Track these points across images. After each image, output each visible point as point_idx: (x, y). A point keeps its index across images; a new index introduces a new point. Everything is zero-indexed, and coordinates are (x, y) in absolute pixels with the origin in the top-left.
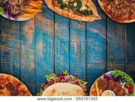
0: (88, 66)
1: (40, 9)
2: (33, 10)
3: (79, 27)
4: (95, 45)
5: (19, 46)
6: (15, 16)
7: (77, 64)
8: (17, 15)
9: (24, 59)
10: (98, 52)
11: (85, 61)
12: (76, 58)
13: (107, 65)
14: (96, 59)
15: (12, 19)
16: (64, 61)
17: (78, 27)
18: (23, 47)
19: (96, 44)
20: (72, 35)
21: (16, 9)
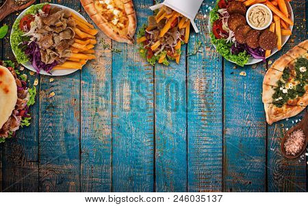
0: (227, 133)
1: (92, 54)
2: (80, 56)
3: (208, 54)
4: (243, 90)
5: (78, 92)
6: (49, 67)
7: (203, 128)
8: (51, 65)
9: (88, 118)
10: (249, 104)
11: (221, 122)
12: (202, 115)
13: (268, 131)
14: (244, 118)
15: (43, 72)
16: (176, 121)
17: (205, 54)
18: (86, 94)
19: (245, 87)
20: (192, 71)
21: (49, 55)
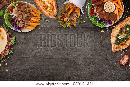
1: (39, 23)
2: (34, 24)
6: (21, 28)
8: (22, 27)
15: (18, 30)
21: (21, 23)
